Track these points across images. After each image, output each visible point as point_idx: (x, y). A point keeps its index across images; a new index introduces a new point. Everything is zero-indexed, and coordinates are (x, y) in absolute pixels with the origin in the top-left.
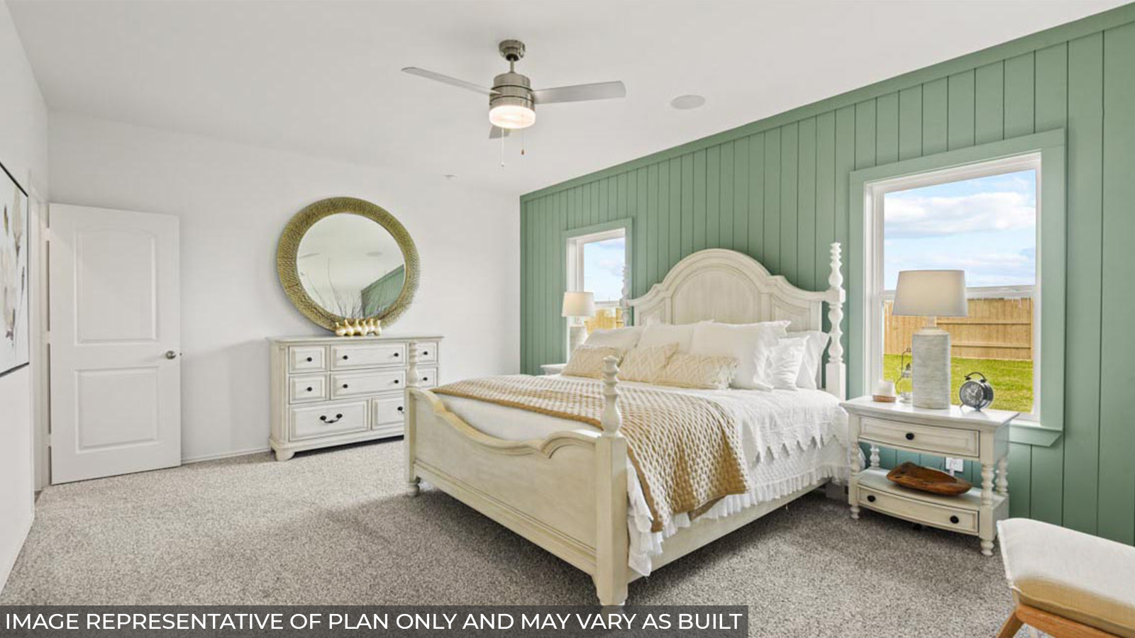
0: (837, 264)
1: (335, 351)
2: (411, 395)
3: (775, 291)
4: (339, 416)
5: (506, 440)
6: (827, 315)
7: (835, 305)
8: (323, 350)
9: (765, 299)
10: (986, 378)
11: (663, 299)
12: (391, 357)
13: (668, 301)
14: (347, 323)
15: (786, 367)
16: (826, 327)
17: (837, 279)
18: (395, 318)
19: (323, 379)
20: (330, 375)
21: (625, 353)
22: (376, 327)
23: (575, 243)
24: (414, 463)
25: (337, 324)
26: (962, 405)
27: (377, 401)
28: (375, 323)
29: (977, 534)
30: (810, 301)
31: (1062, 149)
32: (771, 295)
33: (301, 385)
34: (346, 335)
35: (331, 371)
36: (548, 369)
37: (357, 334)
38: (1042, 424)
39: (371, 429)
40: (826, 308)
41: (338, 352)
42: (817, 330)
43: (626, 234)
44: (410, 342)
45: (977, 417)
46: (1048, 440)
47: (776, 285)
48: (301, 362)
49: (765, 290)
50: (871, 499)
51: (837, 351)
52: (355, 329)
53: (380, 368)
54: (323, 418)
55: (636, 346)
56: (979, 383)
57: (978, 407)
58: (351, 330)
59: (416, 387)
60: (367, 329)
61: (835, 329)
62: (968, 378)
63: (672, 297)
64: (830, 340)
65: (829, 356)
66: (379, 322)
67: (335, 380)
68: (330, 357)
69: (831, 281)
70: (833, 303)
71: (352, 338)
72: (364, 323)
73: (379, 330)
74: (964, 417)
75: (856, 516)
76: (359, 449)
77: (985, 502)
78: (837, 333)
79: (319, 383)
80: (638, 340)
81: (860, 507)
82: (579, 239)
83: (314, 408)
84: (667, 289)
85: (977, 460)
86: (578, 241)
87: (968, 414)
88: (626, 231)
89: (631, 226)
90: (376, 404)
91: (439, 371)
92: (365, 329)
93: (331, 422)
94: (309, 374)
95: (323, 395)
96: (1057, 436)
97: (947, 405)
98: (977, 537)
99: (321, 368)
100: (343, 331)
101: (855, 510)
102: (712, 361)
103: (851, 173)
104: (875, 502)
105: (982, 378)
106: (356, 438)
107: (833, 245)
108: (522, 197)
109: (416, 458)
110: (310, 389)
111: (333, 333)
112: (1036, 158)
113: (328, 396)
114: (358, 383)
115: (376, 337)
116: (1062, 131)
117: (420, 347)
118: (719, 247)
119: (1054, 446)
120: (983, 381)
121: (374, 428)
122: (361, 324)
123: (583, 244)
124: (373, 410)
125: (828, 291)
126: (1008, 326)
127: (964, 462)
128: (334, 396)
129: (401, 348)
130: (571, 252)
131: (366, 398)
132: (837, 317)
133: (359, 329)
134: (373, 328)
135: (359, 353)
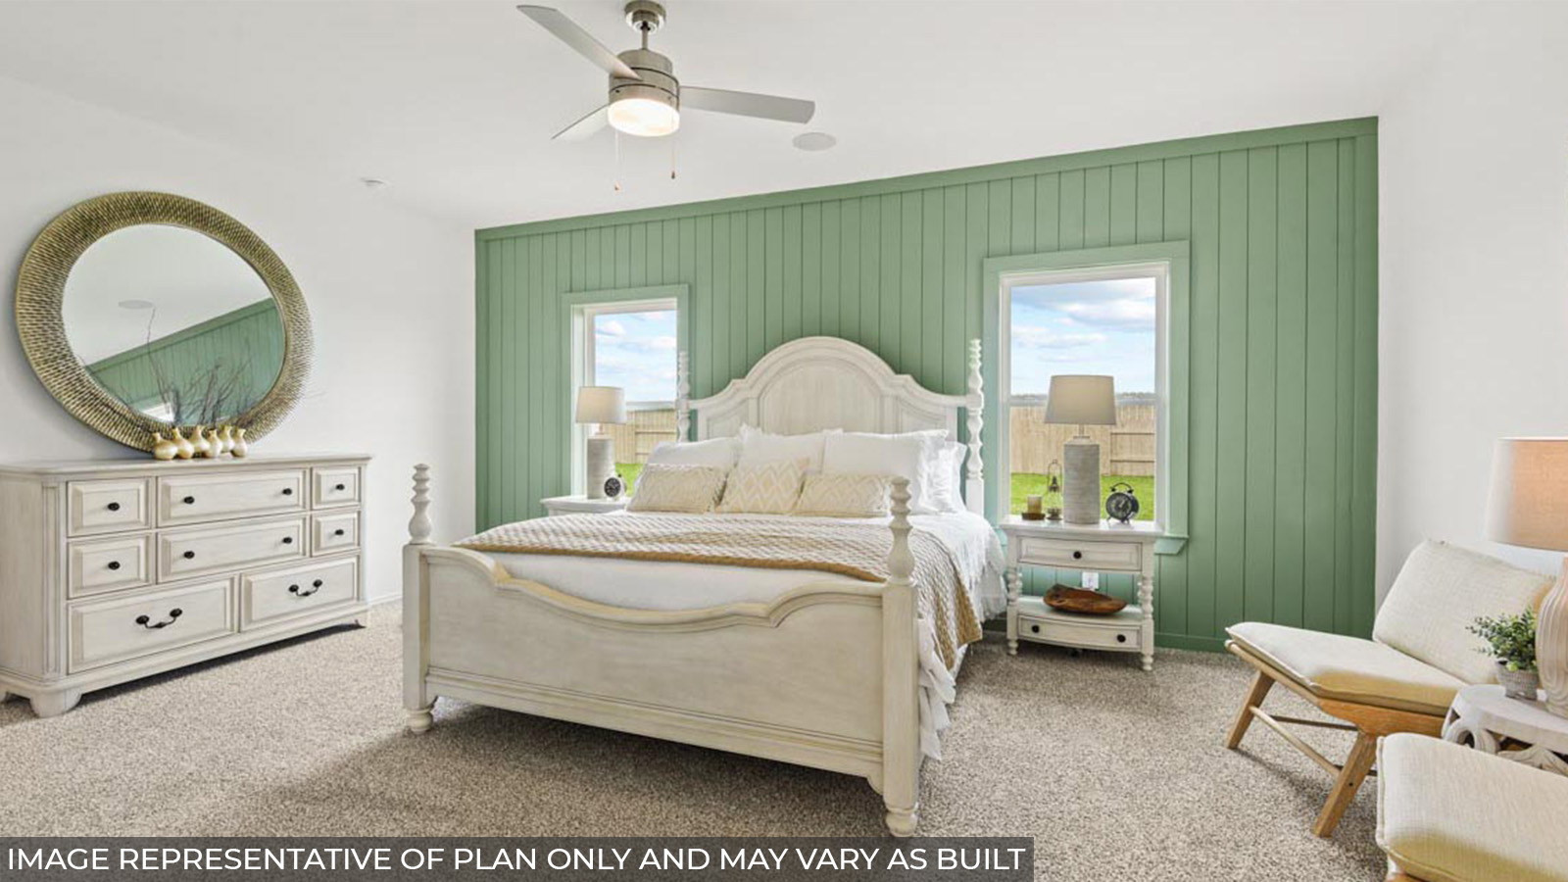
0: (976, 366)
1: (167, 489)
2: (423, 557)
3: (903, 393)
4: (175, 614)
5: (664, 610)
6: (965, 423)
7: (974, 411)
8: (142, 487)
9: (888, 403)
10: (1133, 488)
11: (744, 401)
12: (276, 496)
13: (752, 404)
14: (178, 435)
15: (941, 486)
16: (963, 436)
17: (977, 383)
18: (267, 425)
19: (142, 543)
20: (157, 534)
21: (727, 476)
22: (237, 442)
23: (582, 312)
24: (428, 674)
25: (158, 436)
26: (1109, 518)
27: (250, 578)
28: (234, 434)
29: (1139, 650)
30: (945, 407)
31: (1188, 260)
32: (897, 398)
33: (94, 558)
34: (178, 457)
35: (157, 527)
36: (549, 503)
37: (201, 455)
38: (1171, 532)
39: (239, 631)
40: (963, 415)
41: (172, 491)
42: (954, 440)
43: (679, 306)
44: (309, 467)
45: (1122, 529)
46: (1174, 548)
47: (904, 386)
48: (93, 512)
49: (890, 391)
50: (1036, 629)
51: (976, 466)
52: (197, 444)
53: (255, 516)
54: (142, 620)
55: (736, 465)
56: (1126, 493)
57: (1123, 519)
58: (189, 448)
59: (427, 544)
60: (220, 445)
61: (975, 440)
62: (1113, 490)
63: (758, 398)
64: (968, 452)
65: (968, 471)
66: (242, 432)
67: (167, 545)
68: (156, 498)
69: (971, 384)
70: (972, 409)
71: (191, 462)
72: (214, 434)
73: (245, 446)
74: (1112, 530)
75: (1014, 652)
76: (216, 671)
77: (1146, 616)
78: (976, 446)
79: (131, 551)
80: (738, 456)
81: (1019, 641)
82: (588, 308)
83: (122, 602)
84: (751, 387)
85: (1138, 573)
86: (587, 311)
87: (1114, 527)
88: (679, 302)
89: (686, 297)
90: (250, 584)
91: (362, 517)
92: (218, 446)
93: (160, 626)
94: (112, 536)
95: (142, 576)
96: (1181, 544)
97: (1098, 518)
98: (1139, 653)
99: (139, 522)
100: (173, 450)
101: (1014, 645)
102: (871, 481)
103: (985, 260)
104: (1040, 633)
105: (1128, 489)
106: (213, 651)
107: (972, 342)
108: (478, 233)
109: (430, 666)
110: (114, 566)
111: (149, 455)
112: (1162, 267)
113: (152, 576)
114: (209, 546)
115: (238, 461)
116: (1188, 242)
117: (329, 477)
118: (821, 334)
119: (1180, 553)
120: (1130, 492)
121: (243, 629)
122: (206, 435)
123: (594, 315)
124: (242, 594)
125: (968, 396)
126: (1119, 436)
127: (1100, 575)
128: (165, 574)
129: (293, 479)
130: (578, 324)
131: (231, 575)
132: (975, 427)
133: (205, 445)
134: (231, 444)
135: (214, 491)
